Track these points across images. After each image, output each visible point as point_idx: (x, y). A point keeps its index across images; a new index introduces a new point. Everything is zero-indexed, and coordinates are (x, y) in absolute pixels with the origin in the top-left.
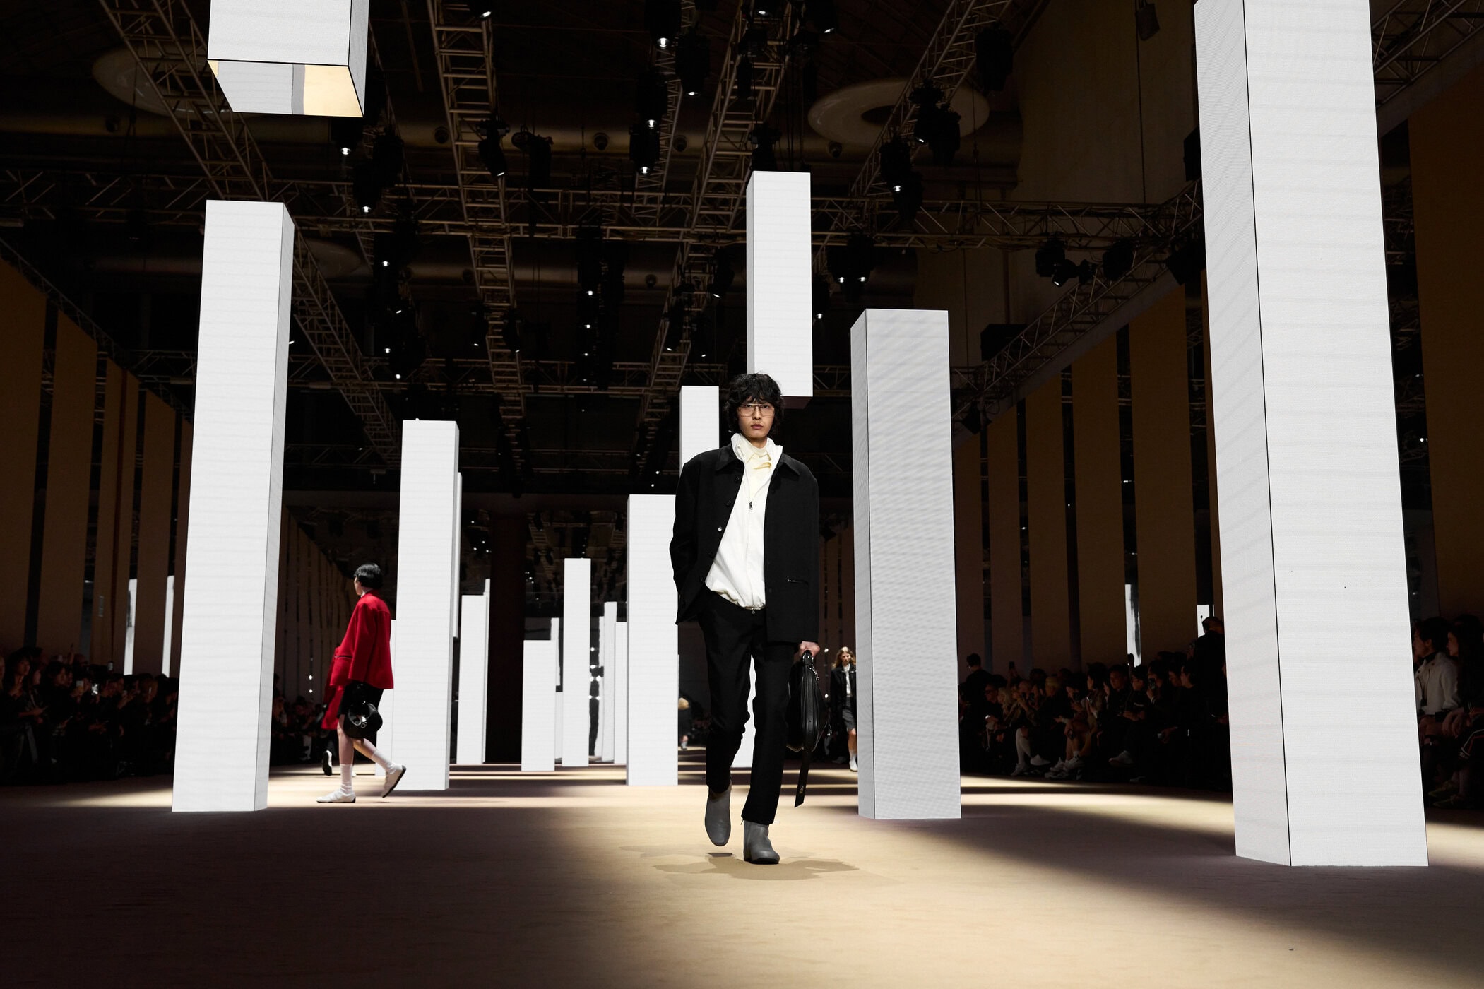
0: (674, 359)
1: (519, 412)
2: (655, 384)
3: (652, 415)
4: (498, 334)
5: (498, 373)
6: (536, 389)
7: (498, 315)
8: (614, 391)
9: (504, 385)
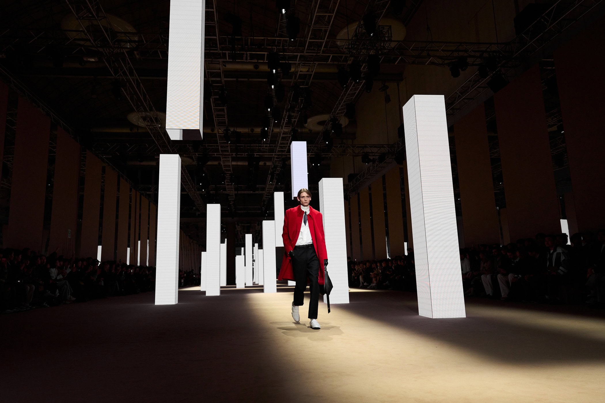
0: (271, 184)
1: (233, 198)
2: (267, 190)
3: (266, 198)
4: (228, 179)
5: (228, 189)
6: (237, 192)
7: (228, 175)
8: (257, 192)
9: (229, 192)
